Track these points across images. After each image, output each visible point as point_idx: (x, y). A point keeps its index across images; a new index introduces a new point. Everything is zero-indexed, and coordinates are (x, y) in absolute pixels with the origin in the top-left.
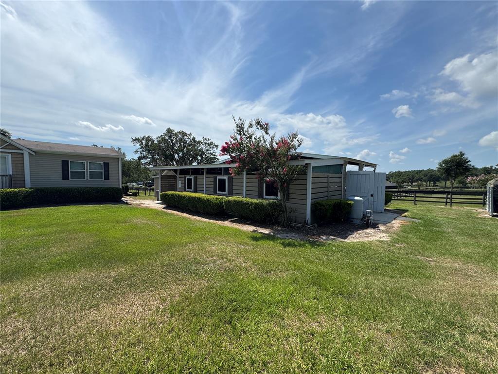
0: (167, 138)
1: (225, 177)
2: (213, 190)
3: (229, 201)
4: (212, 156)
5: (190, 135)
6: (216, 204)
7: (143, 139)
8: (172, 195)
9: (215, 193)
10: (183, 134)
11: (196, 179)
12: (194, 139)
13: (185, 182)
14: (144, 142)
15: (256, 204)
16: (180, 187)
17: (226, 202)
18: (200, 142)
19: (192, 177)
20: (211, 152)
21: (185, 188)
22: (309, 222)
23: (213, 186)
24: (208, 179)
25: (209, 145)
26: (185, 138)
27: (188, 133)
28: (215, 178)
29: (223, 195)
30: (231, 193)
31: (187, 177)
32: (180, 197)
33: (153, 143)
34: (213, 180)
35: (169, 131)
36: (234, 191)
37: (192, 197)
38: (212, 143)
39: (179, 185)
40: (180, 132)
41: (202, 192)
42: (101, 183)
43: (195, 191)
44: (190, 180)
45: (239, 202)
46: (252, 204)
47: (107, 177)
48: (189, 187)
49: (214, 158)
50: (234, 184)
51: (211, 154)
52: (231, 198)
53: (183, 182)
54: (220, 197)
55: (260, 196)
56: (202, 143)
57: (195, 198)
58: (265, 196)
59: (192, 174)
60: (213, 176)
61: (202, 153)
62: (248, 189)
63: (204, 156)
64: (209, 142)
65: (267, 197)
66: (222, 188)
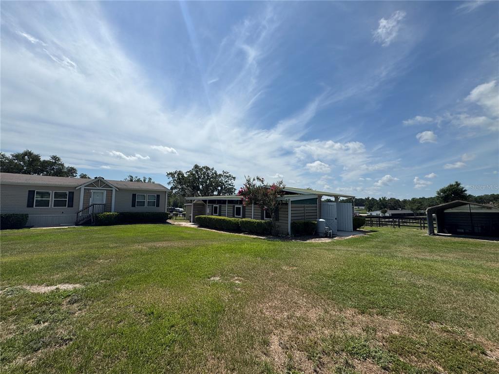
0: (194, 172)
1: (241, 206)
2: (232, 214)
3: (243, 221)
4: (230, 187)
5: (213, 169)
6: (235, 223)
7: (175, 173)
8: (205, 218)
9: (234, 216)
10: (207, 169)
11: (220, 207)
12: (216, 173)
13: (212, 208)
14: (176, 176)
15: (258, 223)
16: (208, 212)
17: (240, 222)
18: (220, 175)
19: (218, 206)
20: (230, 183)
21: (212, 212)
22: (290, 234)
23: (232, 212)
24: (229, 207)
25: (227, 177)
26: (209, 171)
27: (211, 168)
28: (234, 206)
29: (239, 218)
30: (244, 217)
31: (214, 206)
32: (210, 219)
33: (183, 176)
34: (232, 207)
35: (196, 167)
36: (246, 216)
37: (219, 219)
38: (230, 176)
39: (208, 211)
40: (204, 167)
41: (225, 215)
42: (154, 209)
43: (220, 215)
44: (216, 208)
45: (249, 221)
46: (256, 222)
47: (158, 206)
48: (216, 212)
49: (232, 188)
50: (246, 210)
51: (230, 185)
52: (244, 219)
53: (211, 209)
54: (237, 219)
55: (262, 219)
56: (222, 176)
57: (221, 219)
58: (265, 219)
59: (218, 203)
60: (232, 205)
61: (221, 184)
62: (255, 214)
63: (223, 187)
64: (228, 175)
65: (267, 219)
66: (238, 214)
